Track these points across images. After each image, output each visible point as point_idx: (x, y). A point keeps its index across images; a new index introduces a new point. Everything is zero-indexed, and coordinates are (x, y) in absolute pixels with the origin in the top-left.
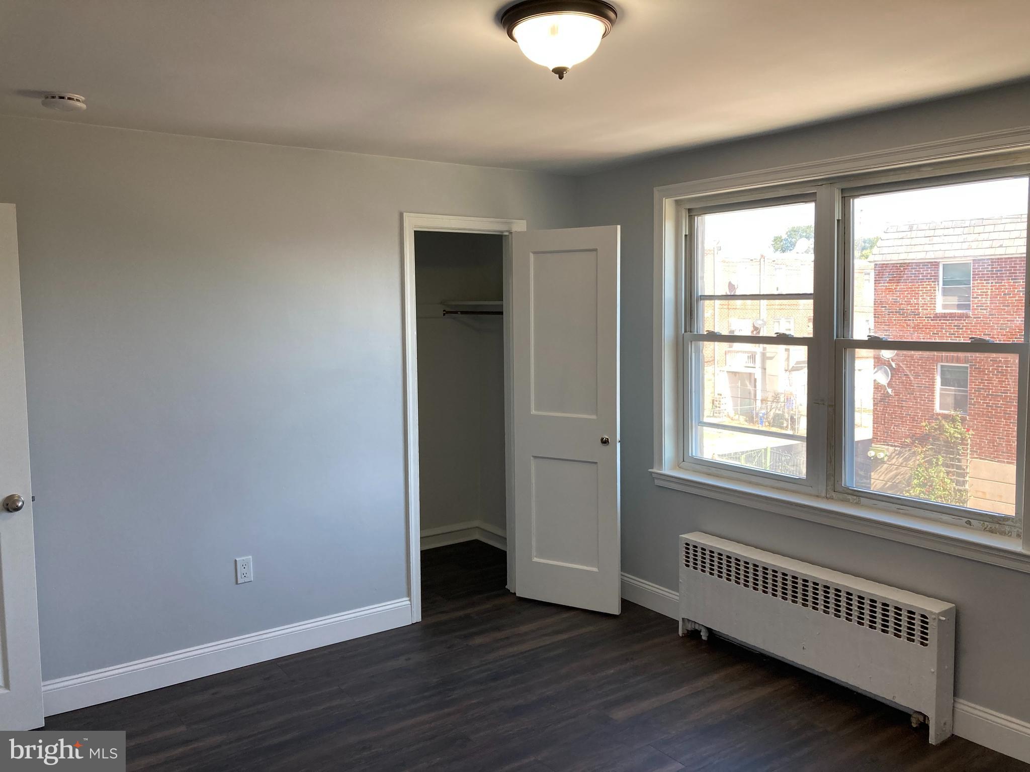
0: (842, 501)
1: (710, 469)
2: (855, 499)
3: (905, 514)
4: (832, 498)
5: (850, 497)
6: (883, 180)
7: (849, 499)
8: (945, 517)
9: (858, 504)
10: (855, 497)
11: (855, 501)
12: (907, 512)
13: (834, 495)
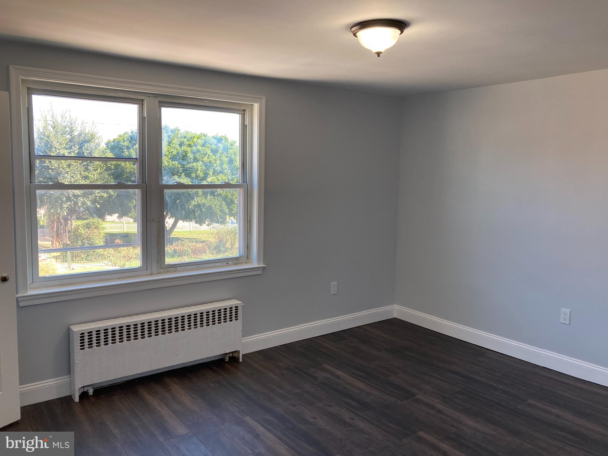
0: (167, 272)
1: (63, 281)
2: (174, 269)
3: (200, 269)
4: (160, 273)
5: (171, 269)
6: (185, 102)
7: (170, 270)
8: (218, 264)
9: (175, 271)
10: (174, 268)
11: (174, 270)
12: (200, 267)
13: (161, 271)
